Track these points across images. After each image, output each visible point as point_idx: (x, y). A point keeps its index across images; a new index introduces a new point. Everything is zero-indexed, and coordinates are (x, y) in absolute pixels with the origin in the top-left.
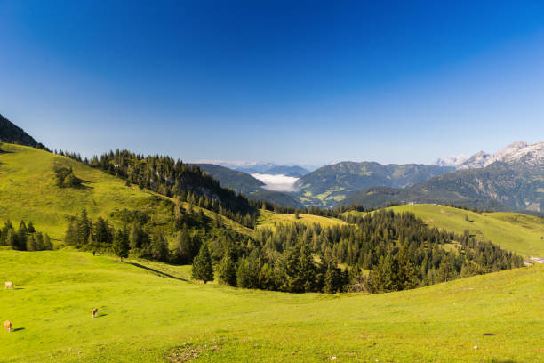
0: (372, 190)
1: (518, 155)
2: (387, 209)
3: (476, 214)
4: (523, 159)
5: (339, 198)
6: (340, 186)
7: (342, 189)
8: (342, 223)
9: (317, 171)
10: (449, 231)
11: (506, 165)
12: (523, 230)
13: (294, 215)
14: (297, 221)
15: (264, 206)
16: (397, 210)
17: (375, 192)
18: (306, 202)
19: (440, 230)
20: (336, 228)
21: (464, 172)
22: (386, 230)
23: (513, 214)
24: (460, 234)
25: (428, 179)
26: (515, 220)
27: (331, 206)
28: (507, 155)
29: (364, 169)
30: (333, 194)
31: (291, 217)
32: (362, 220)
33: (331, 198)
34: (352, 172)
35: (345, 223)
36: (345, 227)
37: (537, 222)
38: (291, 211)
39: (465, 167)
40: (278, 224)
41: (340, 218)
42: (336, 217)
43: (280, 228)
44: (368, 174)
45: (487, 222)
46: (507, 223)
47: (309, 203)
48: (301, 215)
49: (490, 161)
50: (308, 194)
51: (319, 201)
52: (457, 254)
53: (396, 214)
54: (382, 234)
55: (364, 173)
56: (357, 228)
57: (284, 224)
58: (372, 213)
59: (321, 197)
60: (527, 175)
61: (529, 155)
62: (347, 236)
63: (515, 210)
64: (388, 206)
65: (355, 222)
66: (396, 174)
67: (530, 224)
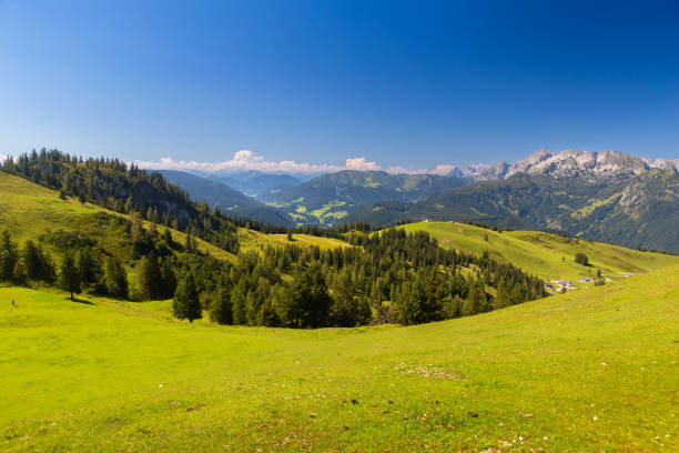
0: (379, 205)
1: (541, 166)
2: (398, 228)
3: (496, 233)
4: (546, 171)
5: (340, 215)
6: (340, 200)
7: (343, 203)
8: (345, 245)
9: (313, 181)
10: (467, 253)
11: (528, 176)
12: (544, 250)
13: (286, 236)
14: (291, 243)
15: (247, 224)
16: (410, 229)
17: (381, 208)
18: (299, 220)
19: (457, 252)
20: (339, 251)
21: (483, 184)
22: (397, 253)
23: (534, 233)
24: (479, 256)
25: (443, 192)
26: (536, 240)
27: (330, 225)
28: (530, 166)
29: (369, 179)
30: (332, 210)
31: (283, 238)
32: (369, 242)
33: (329, 214)
34: (355, 183)
35: (348, 245)
36: (348, 250)
37: (558, 241)
38: (282, 231)
39: (484, 179)
40: (265, 248)
41: (343, 239)
42: (336, 238)
43: (270, 252)
44: (374, 185)
45: (507, 243)
46: (528, 243)
47: (303, 221)
48: (294, 236)
49: (511, 172)
50: (302, 209)
51: (315, 218)
52: (476, 279)
53: (408, 234)
54: (392, 257)
55: (370, 184)
56: (364, 251)
57: (275, 246)
58: (380, 233)
59: (317, 213)
60: (550, 189)
61: (553, 166)
62: (350, 260)
63: (536, 229)
64: (399, 224)
65: (360, 244)
66: (408, 186)
67: (552, 243)
